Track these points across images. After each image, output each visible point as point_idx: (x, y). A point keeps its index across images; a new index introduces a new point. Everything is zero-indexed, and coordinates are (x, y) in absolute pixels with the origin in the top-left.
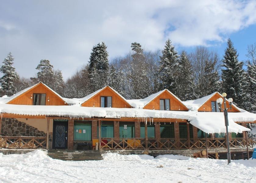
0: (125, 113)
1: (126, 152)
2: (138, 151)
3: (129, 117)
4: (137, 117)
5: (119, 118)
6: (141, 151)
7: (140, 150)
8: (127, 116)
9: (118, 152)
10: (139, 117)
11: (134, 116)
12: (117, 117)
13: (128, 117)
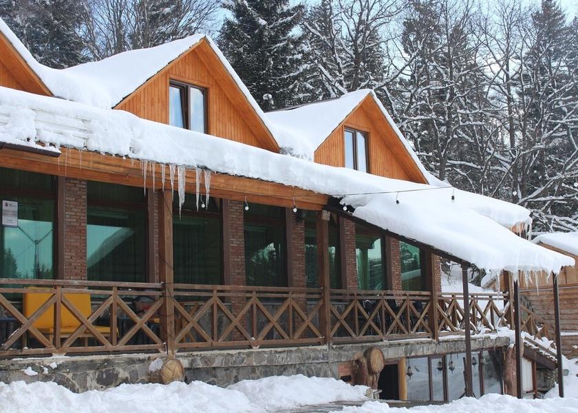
0: (81, 125)
1: (75, 367)
2: (132, 361)
3: (103, 149)
4: (141, 156)
5: (52, 149)
6: (142, 361)
7: (142, 356)
8: (93, 146)
9: (30, 371)
10: (151, 157)
11: (124, 150)
12: (43, 144)
13: (97, 152)
